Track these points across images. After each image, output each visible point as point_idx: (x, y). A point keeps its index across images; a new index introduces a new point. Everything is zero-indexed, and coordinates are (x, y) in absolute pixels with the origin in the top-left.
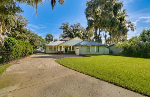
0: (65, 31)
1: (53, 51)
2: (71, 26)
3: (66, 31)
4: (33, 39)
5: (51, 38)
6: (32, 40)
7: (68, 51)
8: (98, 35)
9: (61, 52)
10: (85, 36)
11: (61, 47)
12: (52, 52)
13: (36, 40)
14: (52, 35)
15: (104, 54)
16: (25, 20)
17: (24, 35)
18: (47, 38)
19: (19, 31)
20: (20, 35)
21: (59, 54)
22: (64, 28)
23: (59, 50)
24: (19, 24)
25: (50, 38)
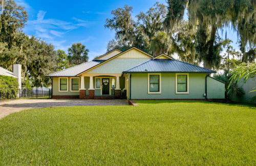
0: (120, 32)
1: (68, 90)
2: (141, 17)
3: (124, 33)
4: (40, 59)
5: (82, 55)
6: (37, 63)
7: (110, 89)
8: (209, 39)
9: (87, 93)
10: (185, 43)
11: (87, 79)
12: (66, 94)
13: (46, 61)
14: (83, 47)
15: (206, 100)
16: (20, 12)
17: (17, 51)
18: (72, 55)
19: (7, 40)
20: (8, 52)
21: (81, 99)
22: (119, 24)
23: (83, 87)
24: (6, 24)
25: (79, 53)
